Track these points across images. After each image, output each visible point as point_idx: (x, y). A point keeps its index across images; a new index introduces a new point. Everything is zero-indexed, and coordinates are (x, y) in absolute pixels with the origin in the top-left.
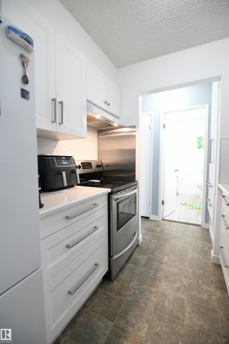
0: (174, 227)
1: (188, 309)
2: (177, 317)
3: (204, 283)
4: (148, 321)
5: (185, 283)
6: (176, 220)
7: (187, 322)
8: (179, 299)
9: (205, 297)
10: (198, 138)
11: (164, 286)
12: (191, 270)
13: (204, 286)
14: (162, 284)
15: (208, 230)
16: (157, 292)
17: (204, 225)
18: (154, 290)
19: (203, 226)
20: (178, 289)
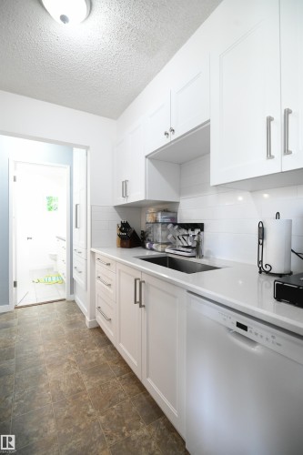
0: (35, 311)
1: (84, 377)
2: (79, 391)
3: (88, 349)
4: (52, 416)
5: (72, 359)
6: (35, 302)
7: (88, 388)
8: (73, 375)
9: (94, 359)
10: (48, 198)
11: (51, 375)
12: (73, 345)
13: (91, 352)
14: (49, 374)
15: (74, 301)
16: (48, 386)
17: (70, 298)
18: (43, 386)
19: (68, 299)
20: (69, 368)
